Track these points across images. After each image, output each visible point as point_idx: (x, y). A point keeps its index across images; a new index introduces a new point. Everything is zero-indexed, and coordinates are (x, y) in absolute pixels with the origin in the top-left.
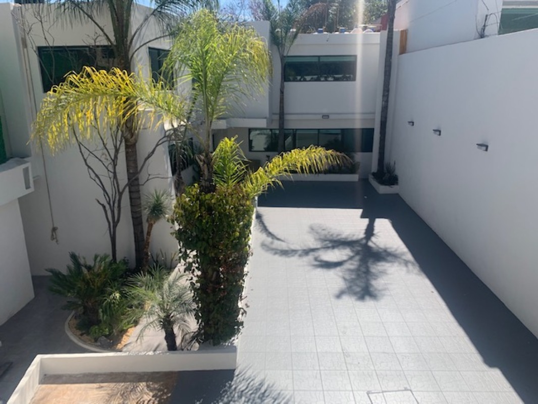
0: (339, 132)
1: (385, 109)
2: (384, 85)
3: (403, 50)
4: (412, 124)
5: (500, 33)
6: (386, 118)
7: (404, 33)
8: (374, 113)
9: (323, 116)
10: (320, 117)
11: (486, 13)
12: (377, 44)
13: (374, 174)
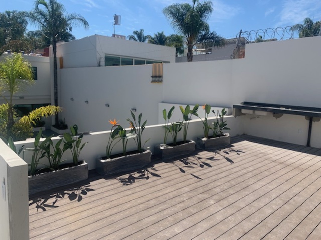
0: (30, 106)
1: (56, 93)
2: (55, 82)
3: (62, 67)
4: (72, 100)
5: (106, 65)
6: (57, 97)
7: (61, 59)
8: (50, 96)
9: (20, 98)
10: (18, 98)
11: (100, 57)
12: (48, 62)
13: (54, 126)
